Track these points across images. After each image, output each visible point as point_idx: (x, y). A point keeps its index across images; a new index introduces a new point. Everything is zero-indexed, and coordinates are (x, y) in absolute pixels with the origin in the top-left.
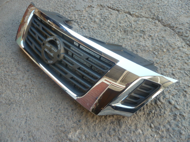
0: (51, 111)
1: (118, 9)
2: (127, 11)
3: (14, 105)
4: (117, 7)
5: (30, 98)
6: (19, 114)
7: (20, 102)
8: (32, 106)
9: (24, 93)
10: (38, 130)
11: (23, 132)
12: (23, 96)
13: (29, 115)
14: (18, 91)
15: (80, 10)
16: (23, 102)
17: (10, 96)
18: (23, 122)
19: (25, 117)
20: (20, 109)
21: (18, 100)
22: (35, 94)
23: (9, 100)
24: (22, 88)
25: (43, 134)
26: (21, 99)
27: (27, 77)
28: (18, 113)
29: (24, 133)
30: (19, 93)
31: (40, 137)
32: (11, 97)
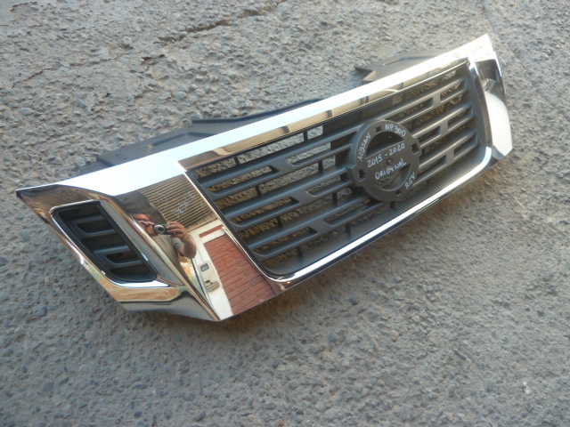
0: (482, 243)
1: (218, 19)
2: (239, 10)
3: (466, 342)
4: (210, 17)
5: (449, 292)
6: (488, 325)
7: (458, 325)
8: (470, 287)
9: (433, 313)
10: (521, 275)
11: (527, 313)
12: (442, 313)
13: (492, 297)
14: (425, 331)
15: (145, 92)
16: (458, 314)
17: (437, 362)
18: (507, 312)
19: (496, 307)
20: (477, 324)
21: (452, 332)
22: (439, 280)
23: (448, 364)
24: (417, 318)
25: (527, 264)
26: (449, 321)
27: (378, 304)
28: (487, 328)
29: (528, 310)
30: (429, 329)
31: (532, 271)
32: (439, 359)
